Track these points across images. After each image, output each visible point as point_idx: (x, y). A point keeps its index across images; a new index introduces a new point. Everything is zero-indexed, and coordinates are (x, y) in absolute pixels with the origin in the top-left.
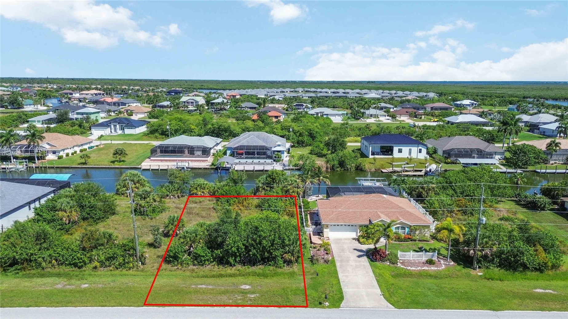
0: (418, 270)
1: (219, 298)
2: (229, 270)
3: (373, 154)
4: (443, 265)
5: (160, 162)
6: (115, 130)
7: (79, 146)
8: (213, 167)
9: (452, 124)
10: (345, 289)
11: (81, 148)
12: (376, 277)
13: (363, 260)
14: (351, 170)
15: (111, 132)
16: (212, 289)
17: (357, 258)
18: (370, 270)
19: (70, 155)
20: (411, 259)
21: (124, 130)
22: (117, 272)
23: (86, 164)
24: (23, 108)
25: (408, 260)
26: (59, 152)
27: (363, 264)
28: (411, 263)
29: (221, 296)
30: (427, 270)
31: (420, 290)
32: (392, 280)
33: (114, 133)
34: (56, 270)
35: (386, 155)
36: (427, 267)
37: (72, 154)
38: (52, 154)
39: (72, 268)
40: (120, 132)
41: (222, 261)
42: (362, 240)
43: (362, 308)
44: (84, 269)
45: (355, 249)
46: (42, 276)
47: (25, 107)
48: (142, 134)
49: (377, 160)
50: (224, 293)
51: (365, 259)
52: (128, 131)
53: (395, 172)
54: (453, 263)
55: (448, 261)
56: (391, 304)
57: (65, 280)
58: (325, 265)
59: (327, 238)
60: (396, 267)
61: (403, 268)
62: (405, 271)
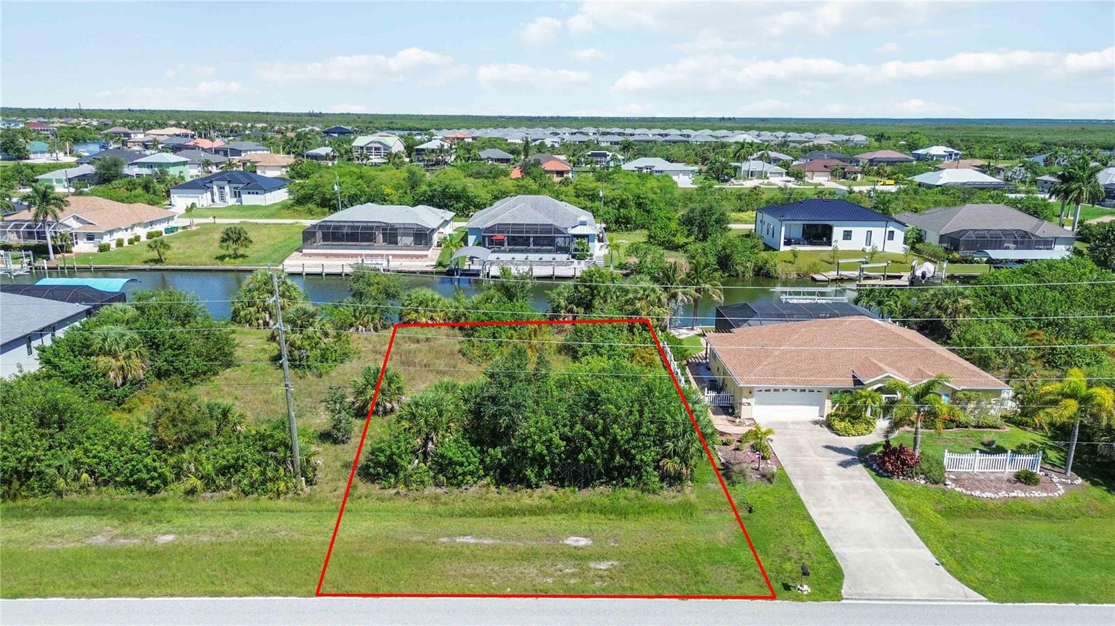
0: (1000, 499)
2: (526, 498)
3: (788, 243)
4: (1060, 487)
5: (322, 258)
6: (222, 198)
7: (145, 225)
8: (440, 269)
9: (930, 187)
10: (837, 549)
11: (149, 230)
12: (905, 516)
13: (857, 473)
14: (744, 276)
15: (213, 201)
16: (495, 548)
17: (841, 468)
18: (884, 499)
19: (126, 243)
20: (976, 470)
21: (240, 196)
22: (246, 502)
23: (162, 261)
24: (29, 159)
25: (968, 473)
26: (101, 236)
27: (860, 482)
28: (978, 481)
30: (1022, 499)
31: (1029, 551)
32: (948, 526)
33: (219, 204)
34: (94, 498)
35: (815, 244)
36: (1021, 490)
37: (131, 242)
38: (85, 240)
39: (132, 491)
40: (232, 201)
41: (508, 475)
42: (838, 425)
43: (901, 600)
44: (163, 494)
45: (827, 447)
46: (57, 512)
47: (32, 156)
48: (279, 206)
49: (800, 256)
50: (528, 556)
51: (859, 470)
52: (249, 199)
53: (842, 279)
54: (1080, 481)
55: (1069, 474)
56: (975, 589)
58: (764, 486)
59: (751, 422)
60: (944, 492)
61: (961, 494)
62: (969, 501)
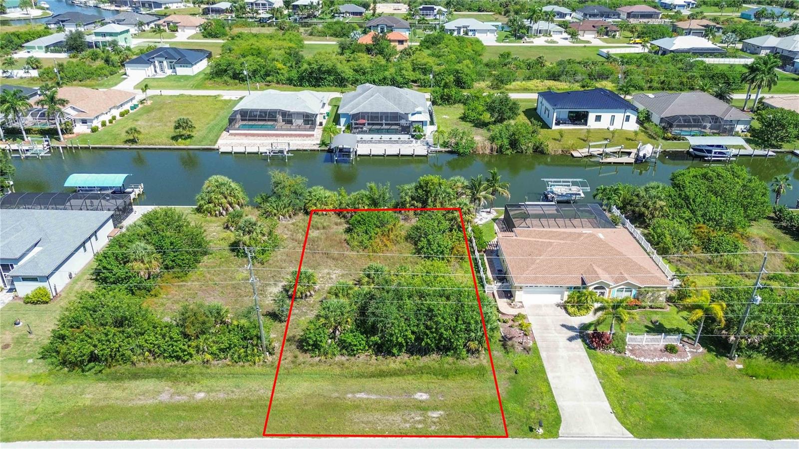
0: (654, 363)
1: (390, 418)
2: (393, 363)
3: (558, 124)
4: (689, 354)
6: (162, 69)
7: (118, 108)
8: (324, 148)
9: (665, 52)
10: (561, 403)
11: (122, 110)
12: (599, 378)
13: (577, 346)
14: (526, 152)
15: (156, 71)
16: (377, 402)
17: (568, 342)
18: (589, 365)
19: (108, 123)
20: (644, 343)
21: (174, 68)
22: (237, 368)
23: (136, 142)
24: (6, 13)
25: (639, 345)
26: (91, 121)
27: (578, 353)
28: (643, 350)
29: (392, 415)
30: (667, 363)
31: (662, 401)
32: (621, 382)
33: (160, 75)
34: (153, 366)
35: (576, 124)
36: (667, 357)
37: (111, 122)
38: (81, 124)
40: (169, 72)
42: (571, 310)
43: (589, 437)
45: (563, 326)
48: (202, 76)
49: (565, 135)
50: (395, 408)
51: (579, 344)
52: (181, 71)
53: (591, 155)
54: (701, 349)
55: (696, 346)
56: (628, 429)
57: (170, 384)
58: (524, 356)
59: (520, 304)
60: (624, 358)
61: (633, 360)
62: (637, 364)
